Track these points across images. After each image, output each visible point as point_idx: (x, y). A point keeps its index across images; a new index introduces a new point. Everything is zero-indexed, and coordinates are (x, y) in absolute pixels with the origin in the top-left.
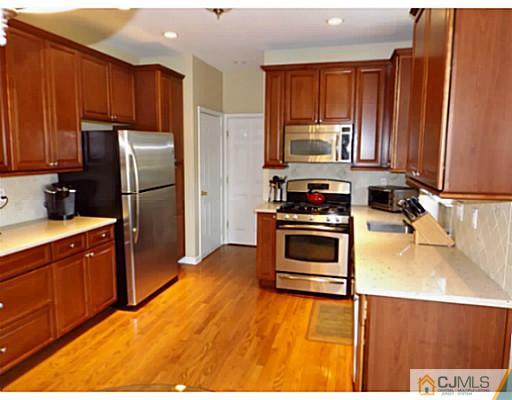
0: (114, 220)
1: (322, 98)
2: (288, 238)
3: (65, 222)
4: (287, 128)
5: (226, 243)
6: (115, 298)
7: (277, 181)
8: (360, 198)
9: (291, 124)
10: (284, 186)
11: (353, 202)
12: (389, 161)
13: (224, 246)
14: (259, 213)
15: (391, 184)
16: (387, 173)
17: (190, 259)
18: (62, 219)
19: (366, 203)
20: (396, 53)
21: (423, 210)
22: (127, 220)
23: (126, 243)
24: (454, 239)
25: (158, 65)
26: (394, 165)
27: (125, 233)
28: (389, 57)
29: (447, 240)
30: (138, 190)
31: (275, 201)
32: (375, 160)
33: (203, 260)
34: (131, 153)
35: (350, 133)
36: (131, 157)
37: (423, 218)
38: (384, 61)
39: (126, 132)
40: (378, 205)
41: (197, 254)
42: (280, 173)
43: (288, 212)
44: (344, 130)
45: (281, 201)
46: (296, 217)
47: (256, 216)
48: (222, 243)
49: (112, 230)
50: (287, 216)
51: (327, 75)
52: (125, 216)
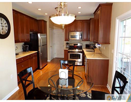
0: (37, 52)
1: (76, 27)
2: (70, 54)
3: (27, 52)
4: (70, 33)
5: (55, 57)
6: (37, 67)
7: (67, 43)
8: (84, 47)
9: (70, 32)
10: (69, 44)
11: (83, 48)
12: (90, 39)
13: (54, 58)
14: (65, 50)
15: (90, 44)
16: (89, 41)
17: (49, 61)
18: (26, 51)
19: (85, 47)
20: (91, 19)
21: (96, 47)
22: (40, 51)
23: (39, 56)
24: (101, 52)
25: (43, 20)
26: (90, 40)
27: (39, 54)
28: (89, 19)
29: (100, 52)
30: (42, 45)
31: (67, 48)
32: (87, 39)
33: (51, 61)
34: (40, 38)
35: (82, 34)
36: (40, 39)
37: (96, 49)
38: (88, 20)
39: (39, 34)
40: (87, 48)
41: (50, 60)
42: (68, 42)
43: (71, 49)
44: (81, 33)
45: (68, 48)
46: (72, 50)
47: (64, 51)
48: (54, 57)
49: (37, 53)
50: (70, 50)
51: (77, 22)
52: (39, 51)
